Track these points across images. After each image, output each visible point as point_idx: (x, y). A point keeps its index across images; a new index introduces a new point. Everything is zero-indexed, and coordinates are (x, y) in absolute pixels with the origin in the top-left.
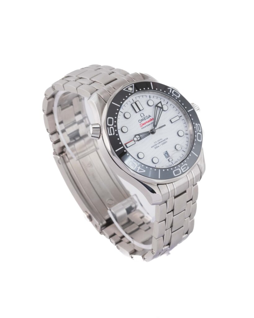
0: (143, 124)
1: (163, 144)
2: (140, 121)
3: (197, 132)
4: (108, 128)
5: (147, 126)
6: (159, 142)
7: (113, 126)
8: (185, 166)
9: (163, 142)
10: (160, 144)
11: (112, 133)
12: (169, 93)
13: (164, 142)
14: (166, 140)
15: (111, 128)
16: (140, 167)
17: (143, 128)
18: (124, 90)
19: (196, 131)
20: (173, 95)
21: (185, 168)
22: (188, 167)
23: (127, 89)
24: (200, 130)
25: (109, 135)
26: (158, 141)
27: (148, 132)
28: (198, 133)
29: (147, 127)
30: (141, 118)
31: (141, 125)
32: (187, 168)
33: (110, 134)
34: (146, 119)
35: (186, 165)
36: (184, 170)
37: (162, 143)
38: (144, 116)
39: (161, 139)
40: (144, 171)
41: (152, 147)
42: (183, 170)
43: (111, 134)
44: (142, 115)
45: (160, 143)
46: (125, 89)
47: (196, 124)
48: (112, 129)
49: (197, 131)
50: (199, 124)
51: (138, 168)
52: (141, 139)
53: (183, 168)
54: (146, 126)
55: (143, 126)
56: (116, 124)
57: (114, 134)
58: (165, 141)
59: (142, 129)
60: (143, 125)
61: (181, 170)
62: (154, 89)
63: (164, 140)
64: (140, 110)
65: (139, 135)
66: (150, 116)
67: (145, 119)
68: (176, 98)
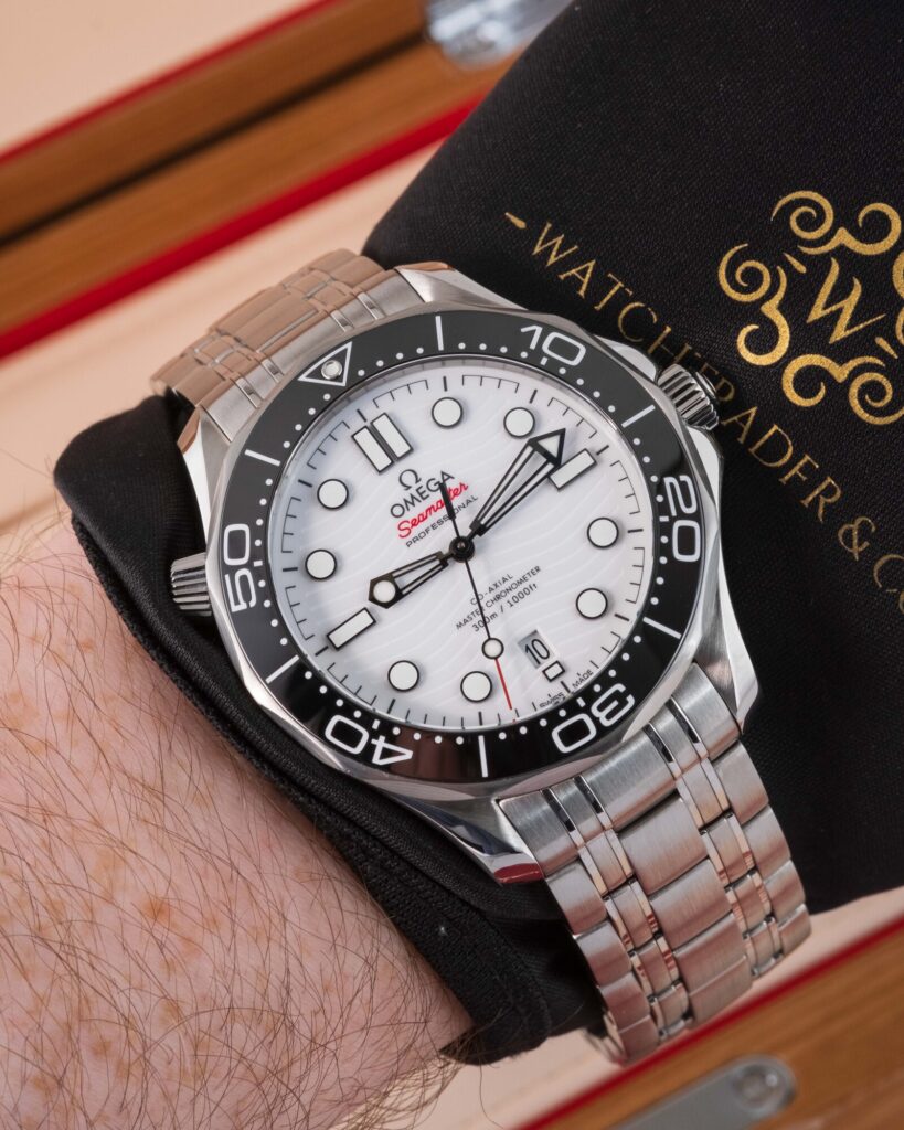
0: (415, 523)
1: (517, 599)
2: (398, 511)
3: (673, 520)
4: (227, 577)
5: (433, 527)
6: (497, 591)
7: (249, 565)
8: (616, 695)
9: (514, 593)
10: (503, 601)
11: (247, 598)
12: (524, 355)
13: (518, 589)
14: (532, 580)
15: (239, 573)
16: (382, 738)
17: (416, 539)
18: (303, 378)
19: (668, 513)
20: (544, 361)
21: (615, 703)
22: (631, 700)
23: (317, 374)
24: (688, 504)
25: (235, 609)
26: (491, 590)
27: (438, 555)
28: (679, 524)
29: (431, 531)
30: (400, 495)
31: (403, 526)
32: (623, 703)
33: (237, 602)
34: (428, 493)
35: (617, 692)
36: (609, 717)
37: (509, 596)
38: (417, 481)
39: (505, 580)
40: (408, 755)
41: (459, 626)
42: (602, 716)
43: (243, 606)
44: (409, 479)
45: (498, 597)
46: (309, 376)
47: (668, 480)
48: (244, 579)
49: (674, 513)
50: (684, 478)
51: (374, 746)
52: (399, 595)
53: (601, 708)
54: (427, 530)
55: (416, 531)
56: (261, 553)
57: (253, 603)
58: (525, 585)
59: (408, 545)
60: (414, 525)
61: (596, 721)
62: (451, 349)
63: (520, 582)
64: (394, 459)
65: (389, 577)
66: (450, 477)
67: (421, 494)
68: (562, 371)
